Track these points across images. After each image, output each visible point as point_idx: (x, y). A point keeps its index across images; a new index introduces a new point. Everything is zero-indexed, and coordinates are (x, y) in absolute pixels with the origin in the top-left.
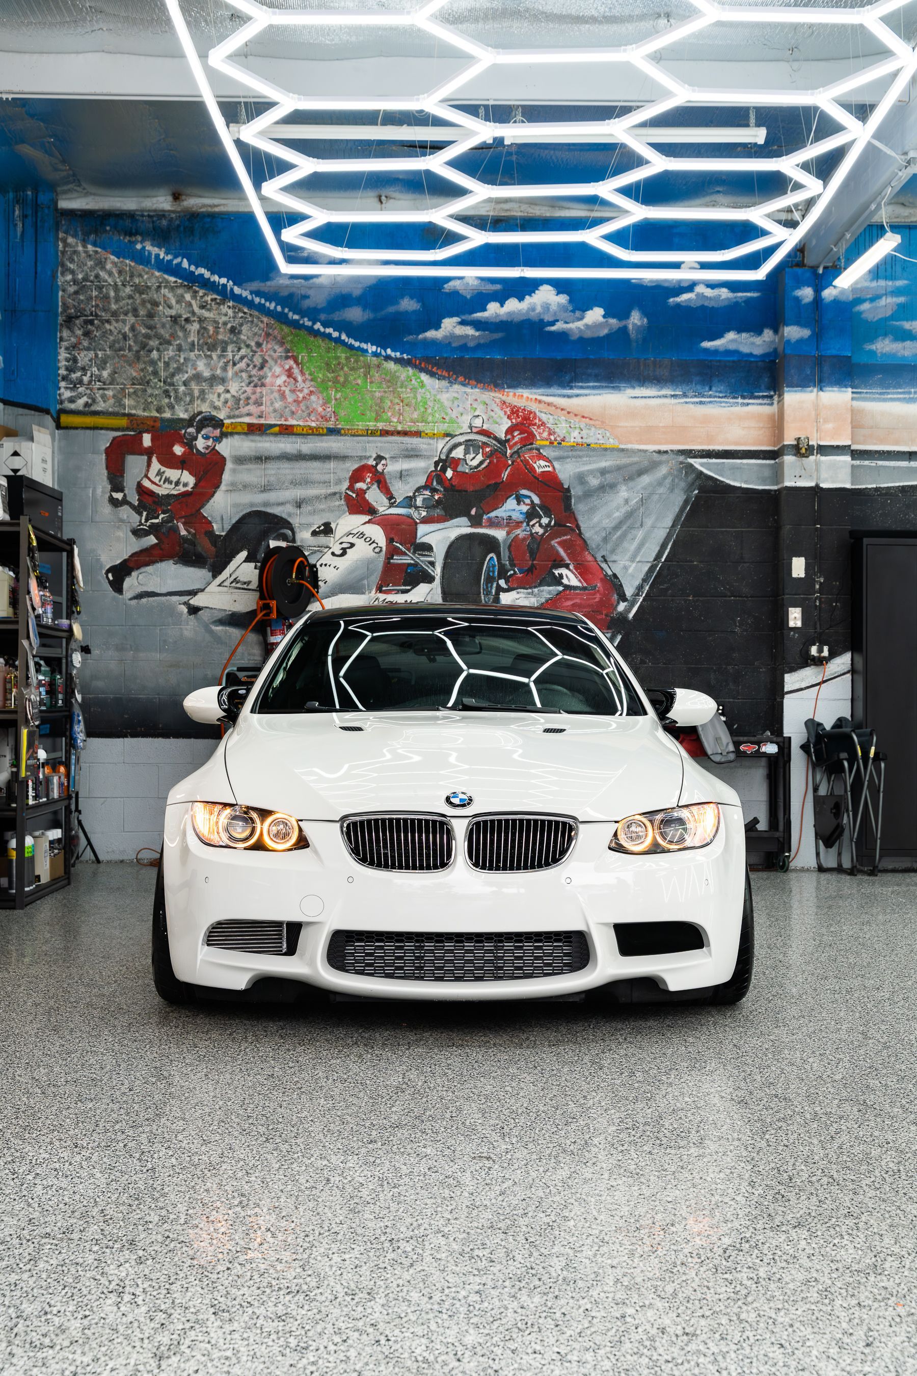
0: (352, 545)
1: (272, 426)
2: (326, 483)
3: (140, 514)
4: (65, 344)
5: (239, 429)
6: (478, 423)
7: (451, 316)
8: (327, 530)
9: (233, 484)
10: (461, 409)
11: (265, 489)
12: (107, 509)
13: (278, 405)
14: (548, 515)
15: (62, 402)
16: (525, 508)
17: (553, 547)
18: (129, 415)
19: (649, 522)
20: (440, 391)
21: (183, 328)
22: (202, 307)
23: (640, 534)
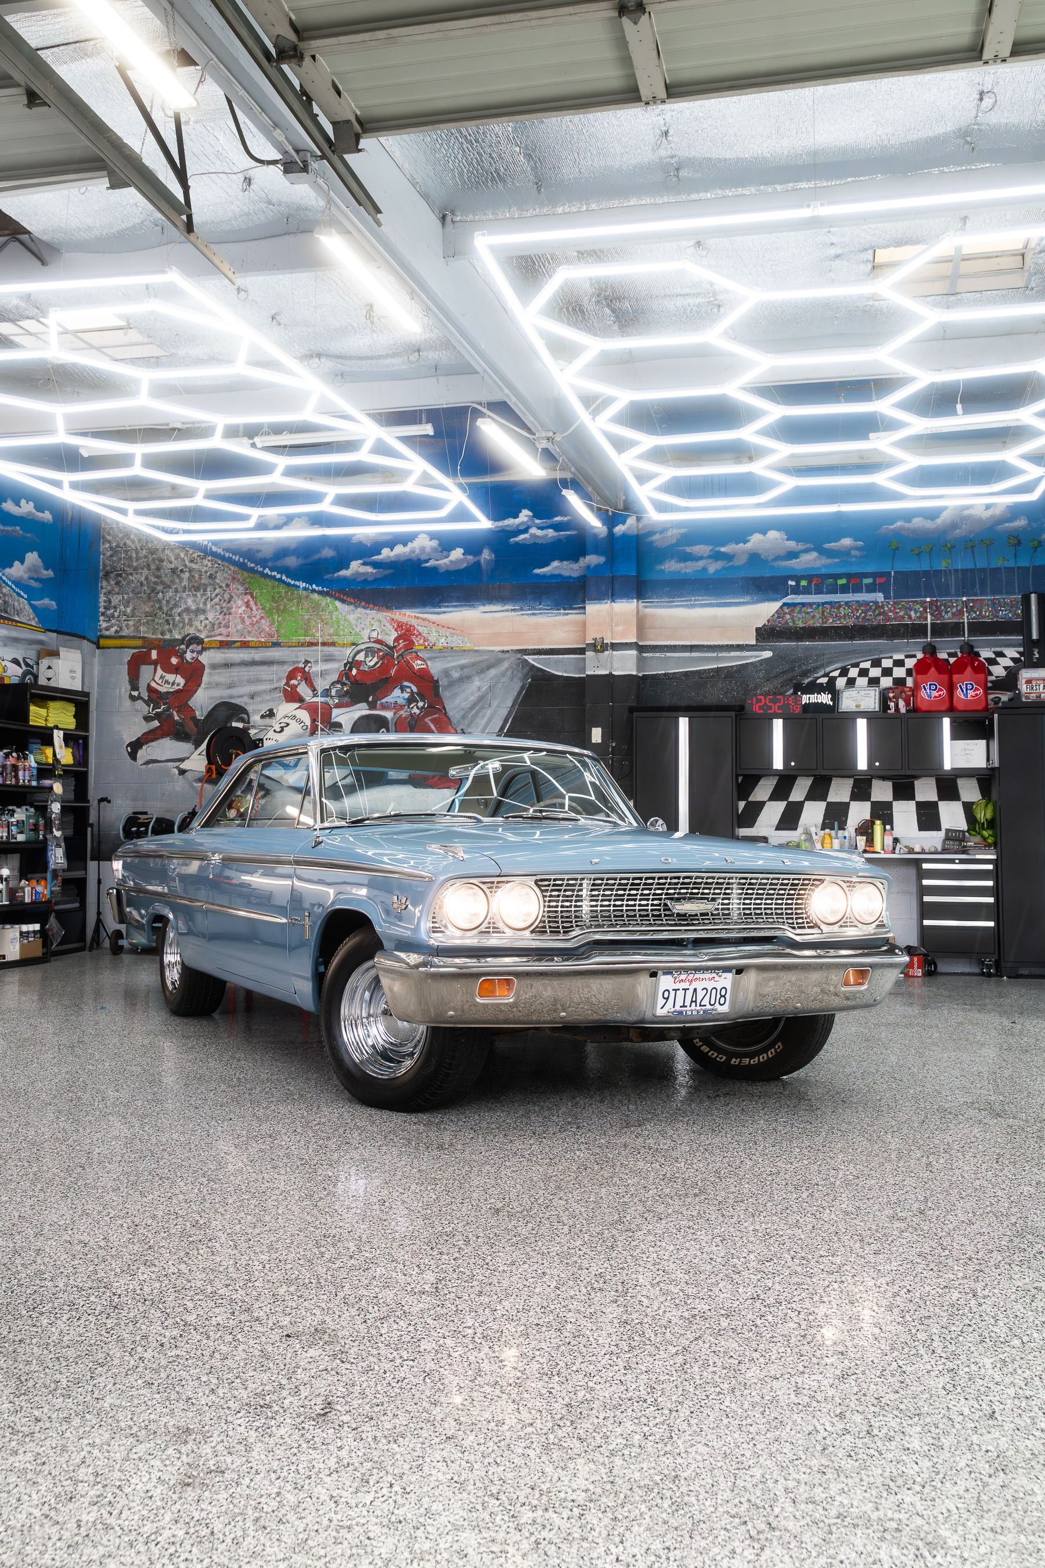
0: (288, 725)
1: (235, 642)
2: (271, 681)
3: (149, 706)
4: (104, 591)
5: (214, 645)
6: (374, 635)
7: (356, 559)
8: (271, 714)
9: (209, 683)
10: (363, 626)
11: (230, 686)
12: (128, 703)
13: (240, 627)
14: (423, 700)
15: (101, 631)
16: (406, 695)
17: (426, 723)
18: (144, 638)
19: (495, 704)
20: (349, 613)
21: (178, 576)
22: (191, 561)
23: (489, 713)
